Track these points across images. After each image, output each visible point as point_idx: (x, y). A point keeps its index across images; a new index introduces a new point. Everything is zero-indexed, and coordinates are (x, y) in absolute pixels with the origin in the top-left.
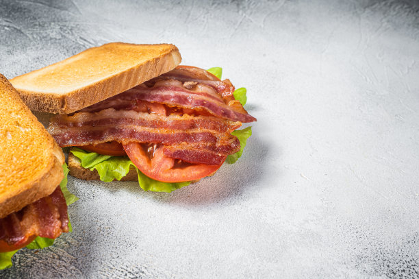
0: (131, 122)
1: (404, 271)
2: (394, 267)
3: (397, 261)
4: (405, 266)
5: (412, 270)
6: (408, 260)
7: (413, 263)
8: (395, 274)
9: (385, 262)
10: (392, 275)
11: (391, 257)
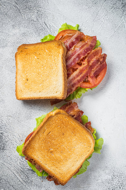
0: (75, 79)
1: (117, 176)
2: (115, 174)
3: (118, 172)
4: (119, 174)
5: (120, 177)
6: (121, 173)
7: (122, 174)
8: (114, 176)
9: (114, 171)
10: (113, 176)
11: (116, 170)
